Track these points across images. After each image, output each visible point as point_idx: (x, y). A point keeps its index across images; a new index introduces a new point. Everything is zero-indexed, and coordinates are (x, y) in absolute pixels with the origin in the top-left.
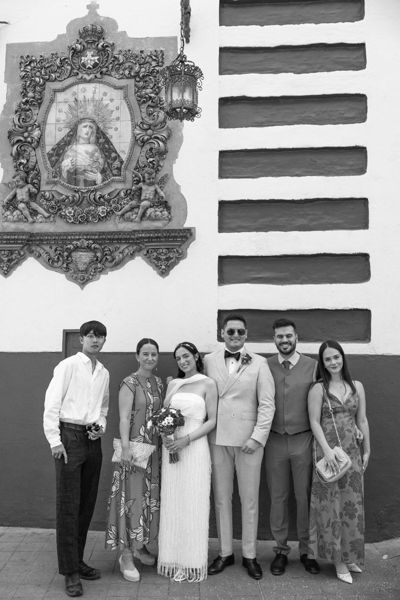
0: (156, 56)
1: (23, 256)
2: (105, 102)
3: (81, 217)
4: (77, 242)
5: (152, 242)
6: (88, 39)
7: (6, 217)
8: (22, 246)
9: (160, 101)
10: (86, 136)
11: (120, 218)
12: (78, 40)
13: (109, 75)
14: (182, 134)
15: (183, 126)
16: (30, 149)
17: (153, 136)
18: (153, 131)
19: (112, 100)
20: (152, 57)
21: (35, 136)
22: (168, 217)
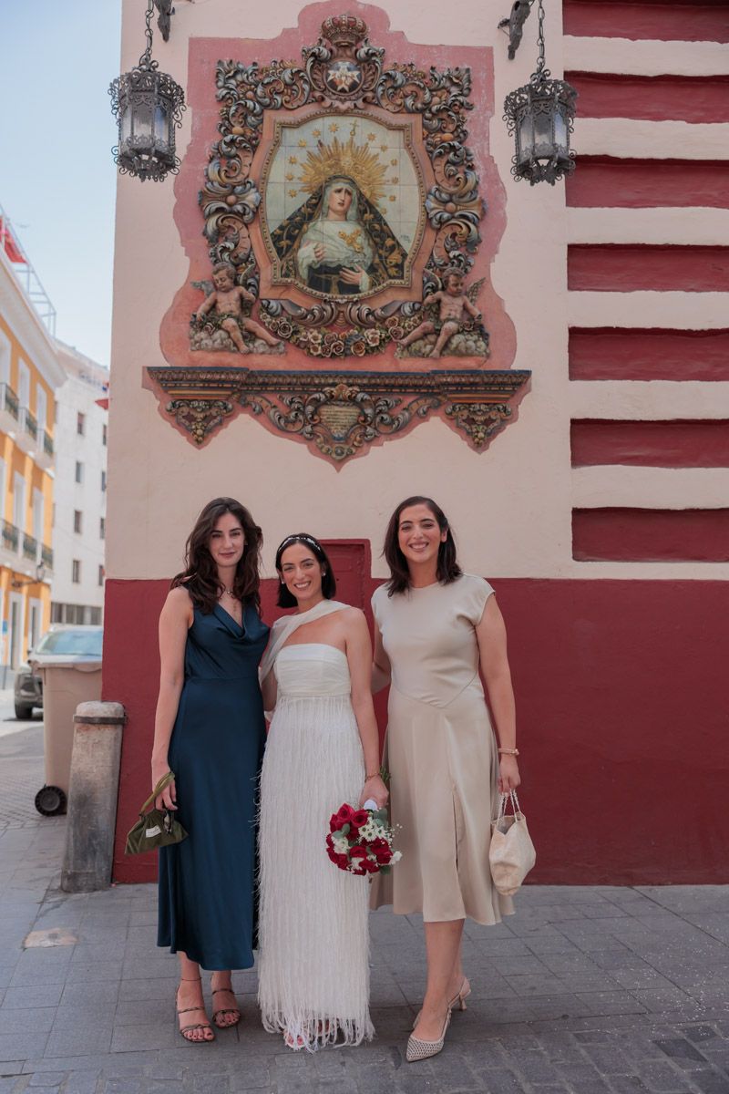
0: (457, 78)
1: (230, 411)
2: (372, 151)
3: (335, 347)
4: (332, 389)
5: (462, 392)
6: (340, 39)
7: (196, 342)
8: (229, 393)
9: (467, 155)
10: (339, 208)
11: (403, 351)
12: (321, 40)
13: (377, 105)
14: (505, 213)
15: (506, 199)
16: (241, 225)
17: (457, 214)
18: (457, 205)
19: (384, 148)
20: (451, 79)
21: (249, 201)
22: (485, 351)
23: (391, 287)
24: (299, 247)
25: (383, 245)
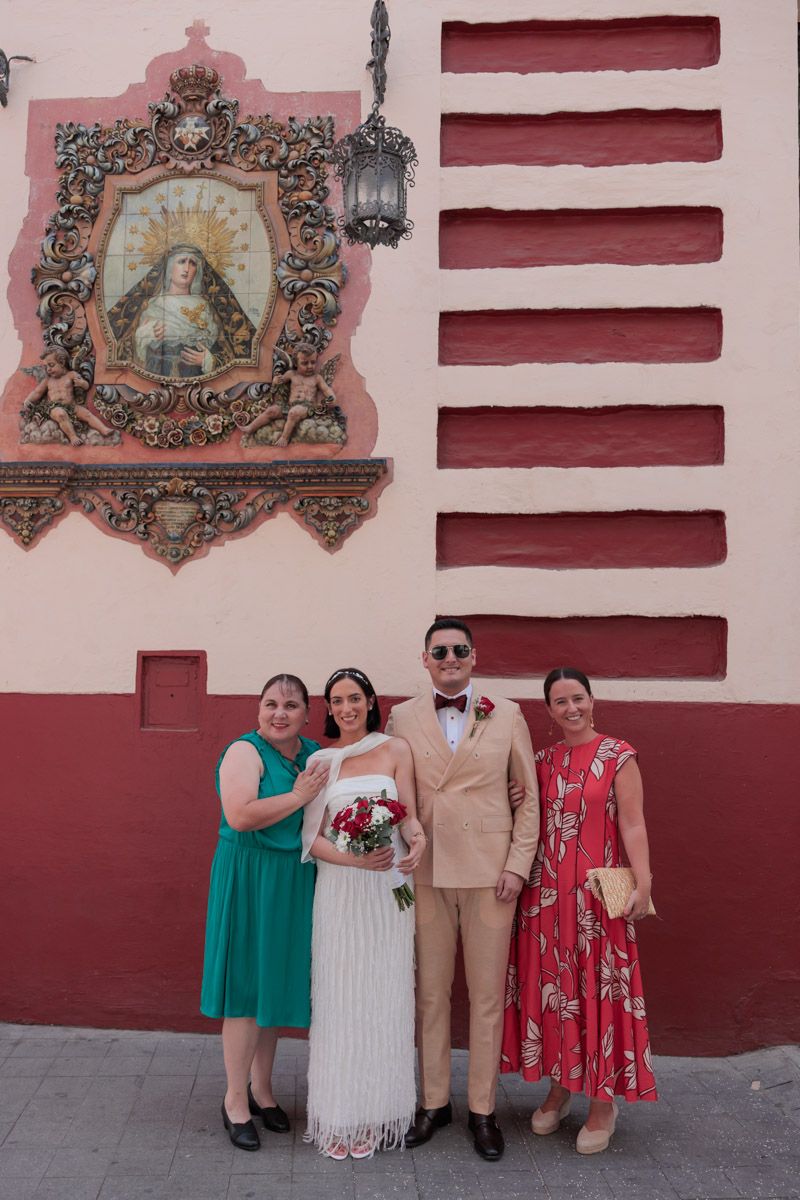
0: (319, 129)
1: (60, 509)
2: (221, 215)
3: (173, 435)
4: (165, 483)
5: (310, 484)
6: (188, 92)
7: (26, 434)
8: (58, 489)
9: (327, 214)
10: (183, 281)
12: (168, 95)
13: (228, 163)
14: (369, 279)
15: (371, 263)
16: (75, 303)
17: (313, 282)
18: (313, 272)
19: (233, 212)
20: (311, 130)
21: (84, 278)
22: (340, 437)
23: (235, 367)
24: (138, 325)
25: (230, 319)
